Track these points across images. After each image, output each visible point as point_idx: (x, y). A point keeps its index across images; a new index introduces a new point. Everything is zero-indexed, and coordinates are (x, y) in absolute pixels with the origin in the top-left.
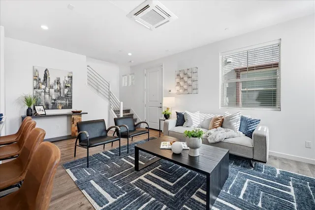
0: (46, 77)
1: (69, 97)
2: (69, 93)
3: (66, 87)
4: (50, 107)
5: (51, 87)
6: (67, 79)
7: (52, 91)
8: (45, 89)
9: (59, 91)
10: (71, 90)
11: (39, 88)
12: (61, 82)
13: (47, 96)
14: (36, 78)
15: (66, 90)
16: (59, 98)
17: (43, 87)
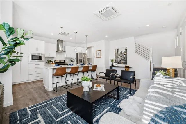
0: (118, 51)
1: (125, 59)
2: (126, 57)
3: (124, 54)
4: (119, 63)
5: (119, 55)
6: (125, 51)
7: (120, 57)
8: (117, 56)
9: (122, 57)
10: (126, 56)
11: (116, 56)
12: (123, 53)
13: (118, 59)
14: (115, 53)
15: (124, 56)
16: (122, 60)
17: (117, 55)
